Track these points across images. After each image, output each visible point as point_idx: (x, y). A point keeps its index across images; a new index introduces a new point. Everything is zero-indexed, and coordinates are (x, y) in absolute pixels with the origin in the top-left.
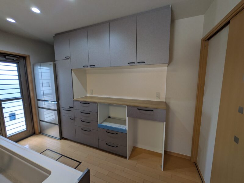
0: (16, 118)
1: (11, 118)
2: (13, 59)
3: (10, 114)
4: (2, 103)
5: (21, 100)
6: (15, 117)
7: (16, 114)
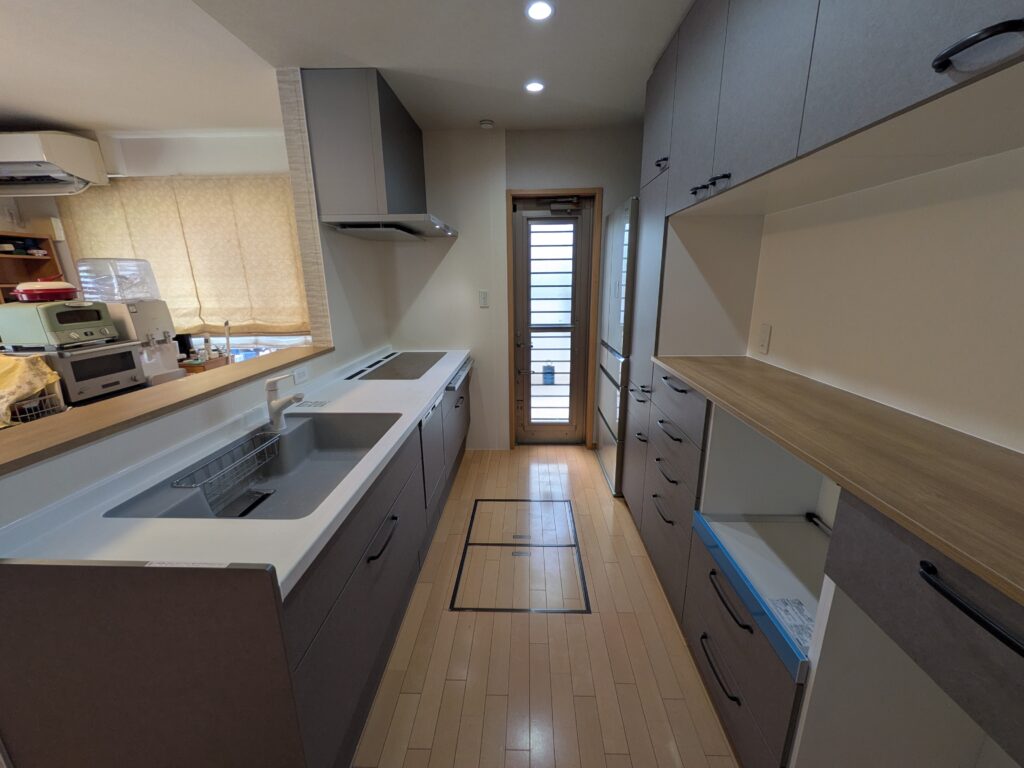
0: (556, 382)
1: (544, 378)
2: (566, 210)
3: (545, 368)
6: (553, 378)
7: (556, 371)
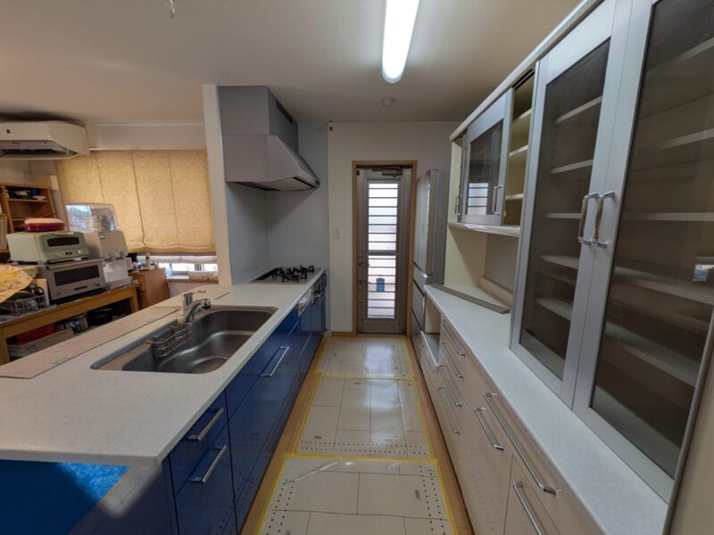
0: (386, 290)
1: (377, 287)
2: (392, 174)
3: (378, 280)
4: (370, 257)
5: (394, 257)
6: (383, 287)
7: (386, 282)
